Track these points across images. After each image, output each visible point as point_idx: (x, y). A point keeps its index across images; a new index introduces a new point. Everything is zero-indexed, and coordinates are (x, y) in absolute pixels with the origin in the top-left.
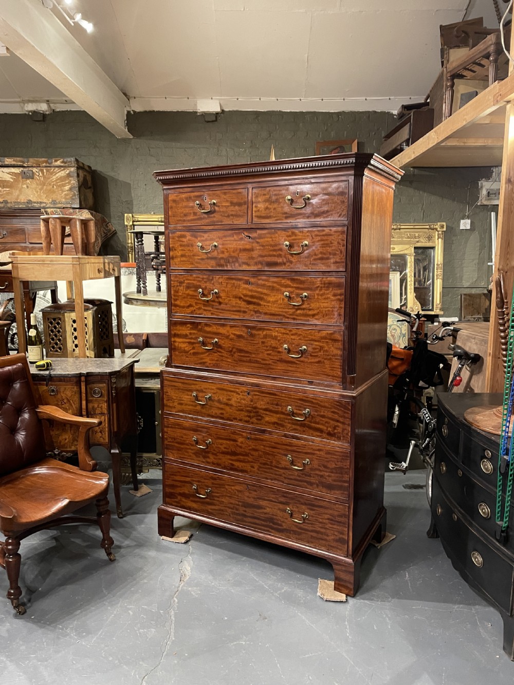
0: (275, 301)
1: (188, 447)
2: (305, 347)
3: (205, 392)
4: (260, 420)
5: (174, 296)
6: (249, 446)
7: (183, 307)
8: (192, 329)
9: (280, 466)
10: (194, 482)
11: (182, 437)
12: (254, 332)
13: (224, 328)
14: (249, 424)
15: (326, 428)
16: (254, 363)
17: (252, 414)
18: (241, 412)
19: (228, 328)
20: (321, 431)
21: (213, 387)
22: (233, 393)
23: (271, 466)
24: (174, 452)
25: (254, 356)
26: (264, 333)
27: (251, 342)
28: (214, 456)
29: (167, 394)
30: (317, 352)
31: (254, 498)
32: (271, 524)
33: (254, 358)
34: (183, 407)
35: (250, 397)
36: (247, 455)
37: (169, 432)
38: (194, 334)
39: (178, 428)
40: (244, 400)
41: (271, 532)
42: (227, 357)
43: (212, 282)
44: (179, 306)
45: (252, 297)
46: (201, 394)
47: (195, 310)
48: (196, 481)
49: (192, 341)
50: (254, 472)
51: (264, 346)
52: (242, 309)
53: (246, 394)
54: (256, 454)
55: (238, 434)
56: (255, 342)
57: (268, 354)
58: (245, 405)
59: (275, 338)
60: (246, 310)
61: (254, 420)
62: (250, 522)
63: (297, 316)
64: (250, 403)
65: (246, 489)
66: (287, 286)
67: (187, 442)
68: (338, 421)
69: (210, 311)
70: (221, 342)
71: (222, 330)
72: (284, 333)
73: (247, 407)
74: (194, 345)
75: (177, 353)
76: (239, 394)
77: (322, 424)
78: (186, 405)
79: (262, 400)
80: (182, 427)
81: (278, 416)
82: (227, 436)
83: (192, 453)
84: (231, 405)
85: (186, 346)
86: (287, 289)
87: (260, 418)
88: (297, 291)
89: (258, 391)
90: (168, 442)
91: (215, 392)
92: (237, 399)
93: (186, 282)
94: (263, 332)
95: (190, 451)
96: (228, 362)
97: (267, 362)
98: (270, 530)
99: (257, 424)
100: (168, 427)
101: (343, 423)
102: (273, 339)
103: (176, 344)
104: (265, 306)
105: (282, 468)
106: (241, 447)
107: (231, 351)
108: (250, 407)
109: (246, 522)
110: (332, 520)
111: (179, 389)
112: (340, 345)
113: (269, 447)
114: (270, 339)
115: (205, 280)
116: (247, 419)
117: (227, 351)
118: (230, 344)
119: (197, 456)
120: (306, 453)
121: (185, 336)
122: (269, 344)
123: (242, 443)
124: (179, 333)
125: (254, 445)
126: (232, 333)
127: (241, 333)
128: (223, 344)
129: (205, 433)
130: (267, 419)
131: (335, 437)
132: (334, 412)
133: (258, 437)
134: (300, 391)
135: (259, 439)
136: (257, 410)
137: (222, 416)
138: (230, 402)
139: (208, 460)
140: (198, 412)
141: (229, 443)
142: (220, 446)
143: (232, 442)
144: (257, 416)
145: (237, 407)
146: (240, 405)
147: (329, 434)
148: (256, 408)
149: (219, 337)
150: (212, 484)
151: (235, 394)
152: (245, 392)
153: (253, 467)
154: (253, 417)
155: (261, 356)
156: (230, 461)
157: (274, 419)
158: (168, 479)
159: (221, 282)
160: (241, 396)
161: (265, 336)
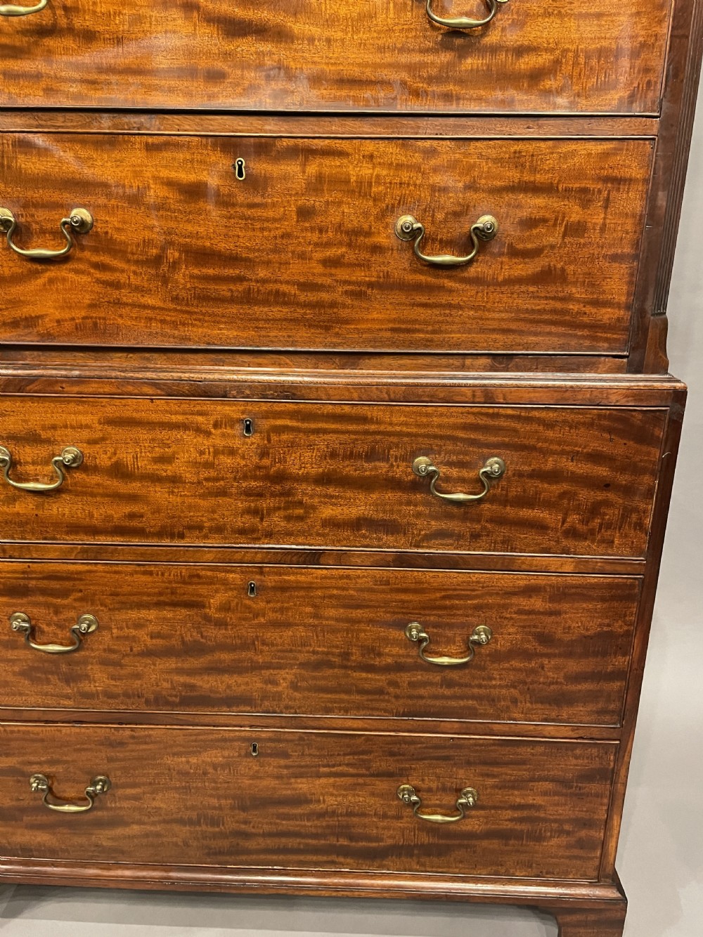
0: (362, 17)
3: (48, 441)
4: (300, 518)
6: (256, 615)
9: (377, 662)
12: (261, 167)
14: (257, 539)
15: (560, 517)
16: (266, 302)
17: (265, 504)
18: (221, 500)
19: (136, 156)
20: (541, 527)
21: (84, 419)
22: (178, 434)
23: (341, 667)
25: (262, 273)
26: (312, 169)
27: (249, 212)
28: (111, 669)
30: (539, 236)
31: (280, 777)
33: (264, 281)
35: (255, 439)
36: (246, 645)
40: (232, 452)
41: (342, 865)
42: (140, 289)
46: (27, 453)
48: (40, 763)
50: (278, 697)
51: (312, 229)
52: (202, 63)
53: (239, 429)
54: (283, 637)
55: (211, 582)
56: (271, 214)
57: (327, 262)
58: (235, 470)
59: (361, 189)
60: (219, 65)
61: (276, 521)
64: (255, 460)
65: (248, 755)
68: (607, 486)
69: (38, 76)
70: (110, 224)
71: (105, 169)
72: (399, 166)
73: (245, 477)
76: (208, 434)
77: (548, 505)
79: (310, 446)
81: (374, 496)
82: (160, 594)
83: (14, 674)
84: (175, 480)
87: (300, 511)
89: (293, 415)
91: (99, 435)
92: (202, 453)
94: (304, 165)
95: (3, 667)
96: (145, 307)
97: (324, 296)
98: (340, 860)
99: (289, 534)
101: (628, 491)
102: (351, 193)
104: (311, 40)
105: (387, 669)
106: (220, 624)
107: (157, 261)
108: (255, 478)
109: (249, 852)
110: (556, 793)
113: (336, 607)
114: (336, 195)
116: (248, 521)
117: (137, 262)
118: (151, 228)
119: (34, 680)
120: (479, 607)
122: (334, 217)
123: (225, 608)
125: (274, 610)
126: (156, 181)
127: (203, 177)
128: (118, 230)
129: (65, 594)
130: (327, 512)
131: (593, 542)
132: (595, 458)
133: (292, 578)
134: (465, 395)
135: (298, 587)
136: (287, 485)
137: (135, 523)
138: (169, 470)
139: (87, 687)
140: (21, 524)
141: (170, 615)
142: (133, 632)
143: (184, 612)
144: (286, 508)
145: (199, 483)
146: (213, 474)
147: (572, 533)
148: (281, 477)
149: (92, 199)
150: (110, 760)
151: (188, 436)
152: (232, 423)
153: (274, 683)
154: (271, 511)
155: (296, 270)
156: (182, 679)
157: (359, 507)
160: (218, 441)
161: (317, 185)
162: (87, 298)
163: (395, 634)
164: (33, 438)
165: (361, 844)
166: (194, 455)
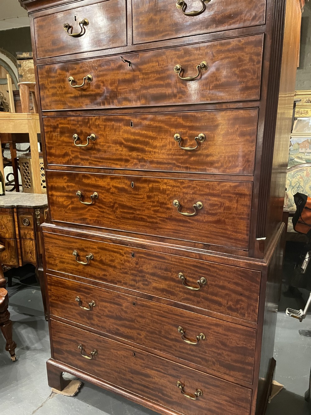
0: (163, 146)
1: (72, 307)
2: (200, 203)
3: (86, 251)
4: (147, 285)
5: (49, 143)
6: (135, 312)
7: (59, 156)
8: (69, 181)
9: (169, 336)
10: (80, 342)
11: (66, 297)
12: (138, 185)
13: (104, 180)
14: (135, 289)
15: (226, 302)
16: (139, 220)
17: (138, 278)
18: (126, 275)
19: (108, 180)
20: (220, 304)
21: (95, 247)
22: (116, 254)
23: (159, 335)
24: (58, 310)
25: (138, 212)
26: (150, 186)
27: (135, 196)
28: (98, 318)
29: (48, 251)
30: (216, 209)
31: (141, 366)
32: (160, 395)
33: (138, 214)
34: (65, 265)
35: (134, 259)
36: (132, 321)
37: (52, 290)
38: (72, 187)
39: (61, 287)
40: (129, 262)
41: (160, 403)
42: (108, 214)
43: (88, 125)
44: (55, 156)
45: (135, 141)
46: (82, 254)
47: (71, 160)
48: (81, 341)
49: (70, 194)
50: (141, 340)
51: (151, 202)
52: (124, 157)
53: (130, 256)
54: (142, 321)
55: (123, 299)
56: (140, 197)
57: (155, 211)
58: (130, 267)
59: (164, 192)
60: (128, 158)
61: (140, 284)
62: (138, 389)
63: (191, 164)
64: (135, 265)
65: (133, 356)
66: (177, 126)
67: (71, 301)
68: (241, 295)
69: (87, 160)
70: (102, 196)
71: (101, 183)
72: (174, 186)
73: (132, 270)
74: (73, 200)
75: (56, 208)
76: (123, 256)
77: (221, 297)
78: (68, 263)
79: (149, 264)
80: (64, 286)
81: (167, 282)
82: (111, 299)
83: (76, 313)
84: (115, 267)
85: (65, 201)
86: (178, 130)
87: (146, 283)
88: (191, 132)
89: (145, 253)
90: (53, 300)
91: (97, 251)
92: (121, 261)
93: (59, 126)
94: (148, 185)
95: (74, 311)
96: (110, 218)
97: (155, 220)
98: (159, 400)
99: (144, 289)
100: (51, 285)
101: (248, 297)
102: (161, 193)
103: (54, 198)
104: (150, 152)
105: (172, 340)
106: (126, 312)
107: (113, 207)
108: (135, 270)
109: (133, 388)
111: (59, 247)
112: (246, 201)
113: (157, 315)
114: (157, 193)
115: (79, 123)
116: (133, 283)
117: (108, 207)
118: (111, 198)
119: (81, 317)
120: (201, 327)
121: (62, 189)
122: (156, 199)
123: (127, 307)
124: (56, 186)
125: (140, 312)
126: (113, 186)
127: (124, 186)
128: (104, 198)
129: (88, 294)
130: (154, 285)
131: (238, 313)
132: (237, 284)
133: (144, 303)
134: (193, 256)
135: (146, 306)
136: (143, 274)
137: (105, 277)
138: (113, 264)
139: (92, 322)
140: (80, 272)
141: (113, 306)
142: (104, 309)
143: (117, 306)
144: (143, 281)
145: (120, 269)
146: (124, 267)
147: (230, 308)
148: (141, 271)
149: (98, 190)
150: (98, 345)
151: (118, 255)
152: (129, 253)
153: (140, 335)
154: (139, 281)
155: (146, 212)
156: (116, 326)
157: (163, 285)
158: (55, 336)
159: (99, 125)
160: (126, 258)
161: (152, 190)
162: (97, 215)
163: (174, 328)
164: (82, 250)
165: (166, 397)
166: (119, 261)
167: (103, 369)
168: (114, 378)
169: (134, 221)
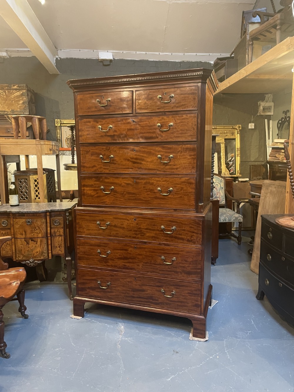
0: (152, 161)
1: (94, 257)
2: (171, 189)
3: (106, 221)
4: (143, 236)
5: (83, 160)
6: (136, 253)
7: (90, 167)
8: (96, 181)
9: (157, 263)
10: (99, 279)
11: (90, 251)
12: (138, 181)
13: (118, 179)
14: (136, 239)
15: (186, 237)
16: (138, 200)
17: (137, 233)
18: (130, 232)
19: (121, 179)
20: (183, 239)
21: (111, 217)
22: (124, 220)
23: (150, 264)
24: (83, 261)
25: (138, 196)
27: (136, 187)
28: (112, 261)
29: (79, 224)
30: (179, 191)
31: (140, 285)
32: (151, 300)
33: (138, 197)
34: (90, 231)
35: (136, 222)
36: (134, 258)
37: (80, 248)
38: (97, 184)
39: (87, 245)
40: (132, 224)
42: (120, 198)
43: (109, 150)
44: (87, 167)
45: (136, 159)
46: (102, 223)
47: (97, 169)
48: (99, 278)
49: (96, 189)
50: (140, 268)
51: (145, 190)
52: (130, 167)
53: (133, 220)
54: (140, 257)
55: (129, 246)
56: (139, 187)
57: (147, 194)
58: (133, 227)
59: (152, 184)
60: (133, 167)
61: (139, 236)
62: (137, 301)
63: (166, 169)
64: (136, 225)
65: (134, 280)
66: (159, 151)
67: (94, 254)
68: (193, 232)
69: (108, 169)
70: (116, 189)
71: (116, 181)
72: (158, 181)
74: (98, 191)
75: (86, 197)
76: (129, 221)
77: (184, 235)
78: (92, 230)
79: (144, 223)
80: (90, 244)
81: (155, 232)
82: (120, 248)
83: (97, 261)
84: (124, 228)
85: (92, 192)
86: (160, 153)
87: (143, 234)
88: (166, 154)
89: (142, 218)
90: (80, 255)
91: (113, 220)
92: (128, 224)
93: (91, 151)
94: (144, 181)
95: (95, 259)
96: (121, 200)
97: (147, 199)
98: (151, 304)
99: (141, 238)
100: (79, 245)
101: (197, 233)
102: (151, 185)
103: (85, 191)
104: (145, 164)
105: (158, 265)
106: (130, 254)
107: (123, 194)
108: (136, 228)
109: (134, 301)
110: (190, 293)
111: (87, 220)
112: (194, 186)
113: (149, 252)
114: (148, 185)
115: (104, 149)
116: (135, 235)
117: (120, 194)
118: (122, 189)
119: (100, 262)
120: (174, 254)
121: (91, 186)
122: (148, 188)
123: (131, 251)
124: (87, 184)
125: (139, 252)
126: (123, 182)
127: (130, 182)
128: (118, 189)
129: (106, 247)
130: (148, 234)
131: (192, 242)
132: (191, 227)
133: (142, 246)
134: (169, 216)
135: (143, 248)
136: (141, 230)
137: (117, 235)
138: (123, 226)
139: (108, 264)
140: (100, 234)
141: (122, 252)
142: (116, 254)
143: (124, 251)
144: (141, 234)
145: (127, 229)
146: (129, 227)
147: (188, 240)
148: (140, 228)
149: (114, 185)
150: (111, 279)
151: (126, 221)
153: (139, 266)
154: (138, 234)
155: (143, 195)
156: (124, 264)
157: (152, 234)
158: (80, 279)
159: (116, 150)
160: (130, 222)
161: (146, 183)
162: (113, 199)
163: (159, 258)
165: (154, 301)
166: (127, 224)
167: (114, 294)
168: (121, 298)
169: (135, 201)
